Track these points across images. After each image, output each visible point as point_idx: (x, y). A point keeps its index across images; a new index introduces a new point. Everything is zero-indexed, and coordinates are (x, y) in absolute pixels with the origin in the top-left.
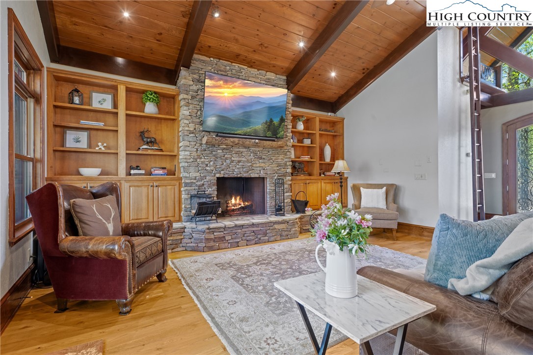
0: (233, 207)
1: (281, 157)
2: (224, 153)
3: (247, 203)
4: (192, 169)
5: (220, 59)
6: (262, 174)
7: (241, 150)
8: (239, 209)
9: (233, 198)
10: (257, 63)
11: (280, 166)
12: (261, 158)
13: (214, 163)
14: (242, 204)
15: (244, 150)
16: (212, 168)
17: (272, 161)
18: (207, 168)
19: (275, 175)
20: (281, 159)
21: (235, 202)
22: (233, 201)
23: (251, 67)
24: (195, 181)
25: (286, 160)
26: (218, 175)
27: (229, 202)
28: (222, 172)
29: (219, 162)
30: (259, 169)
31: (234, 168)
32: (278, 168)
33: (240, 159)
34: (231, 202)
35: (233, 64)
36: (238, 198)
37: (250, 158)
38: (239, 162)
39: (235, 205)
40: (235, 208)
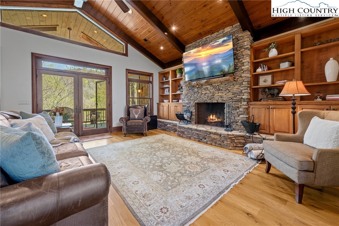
0: (211, 121)
1: (237, 86)
2: (198, 90)
3: (219, 120)
4: (185, 99)
5: (196, 41)
6: (220, 101)
7: (207, 86)
8: (215, 122)
9: (211, 116)
10: (213, 29)
11: (235, 94)
12: (219, 90)
13: (193, 96)
14: (217, 120)
15: (209, 86)
16: (192, 98)
17: (227, 91)
18: (191, 98)
19: (230, 101)
20: (236, 88)
21: (212, 118)
22: (211, 117)
23: (213, 33)
24: (186, 104)
25: (241, 89)
26: (195, 102)
27: (209, 117)
28: (197, 100)
29: (196, 95)
30: (217, 97)
31: (203, 98)
32: (233, 96)
33: (206, 92)
34: (210, 117)
35: (203, 39)
36: (214, 116)
37: (212, 90)
38: (206, 94)
39: (212, 119)
40: (212, 121)
